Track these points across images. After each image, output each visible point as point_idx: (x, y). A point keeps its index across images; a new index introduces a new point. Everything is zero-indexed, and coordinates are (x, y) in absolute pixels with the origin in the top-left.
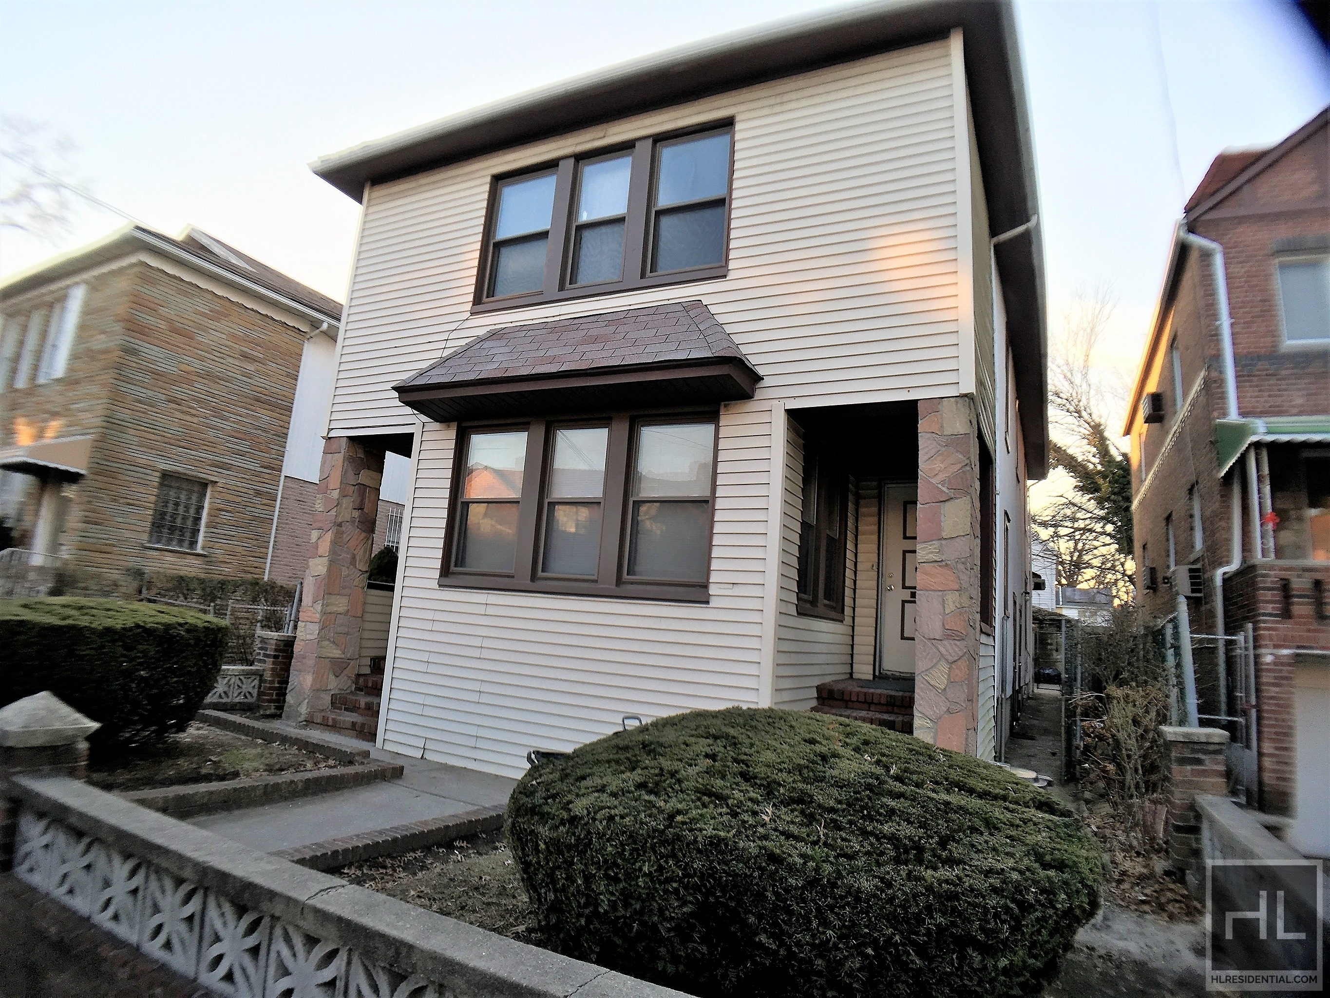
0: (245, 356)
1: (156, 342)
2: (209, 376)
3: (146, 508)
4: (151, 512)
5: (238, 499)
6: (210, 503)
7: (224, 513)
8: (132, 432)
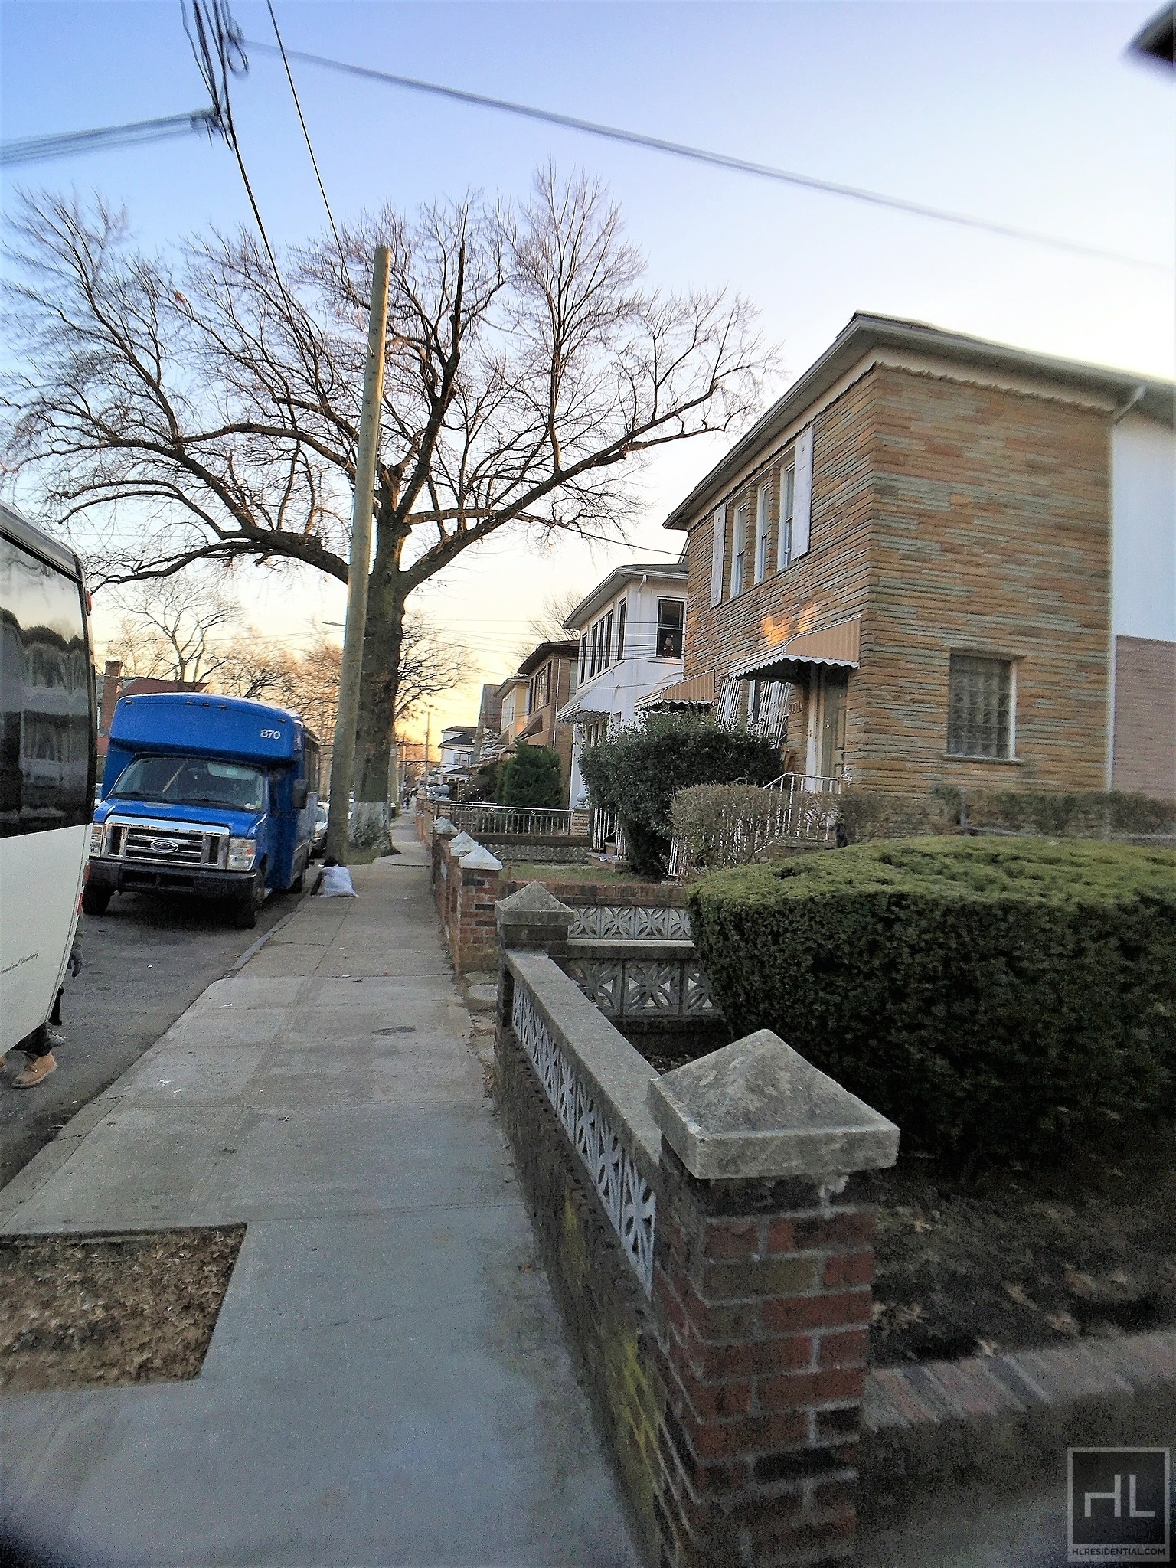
0: (1034, 468)
1: (918, 472)
2: (991, 506)
3: (939, 704)
4: (944, 709)
5: (1056, 679)
6: (1018, 689)
7: (1039, 700)
8: (906, 601)
